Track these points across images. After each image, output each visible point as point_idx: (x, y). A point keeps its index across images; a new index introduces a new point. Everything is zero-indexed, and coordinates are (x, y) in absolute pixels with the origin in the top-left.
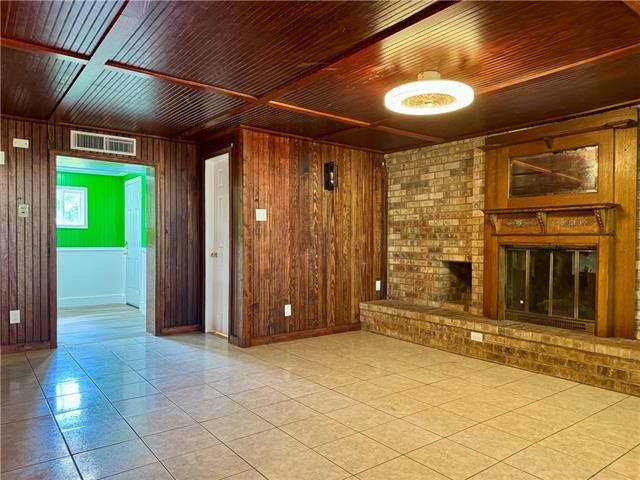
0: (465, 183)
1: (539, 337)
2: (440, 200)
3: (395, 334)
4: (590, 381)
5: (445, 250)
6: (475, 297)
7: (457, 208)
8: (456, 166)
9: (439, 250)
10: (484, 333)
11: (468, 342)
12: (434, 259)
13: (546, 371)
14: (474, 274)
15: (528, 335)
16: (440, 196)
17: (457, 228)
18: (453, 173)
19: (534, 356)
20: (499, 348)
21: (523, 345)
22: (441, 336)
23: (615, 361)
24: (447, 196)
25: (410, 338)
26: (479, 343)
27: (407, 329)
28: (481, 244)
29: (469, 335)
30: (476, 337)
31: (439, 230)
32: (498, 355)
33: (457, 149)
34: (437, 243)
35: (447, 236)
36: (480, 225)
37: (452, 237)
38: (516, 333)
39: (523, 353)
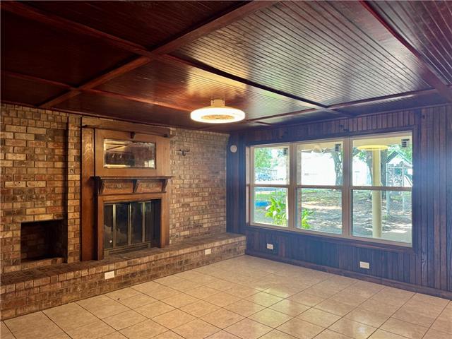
0: (53, 150)
1: (152, 258)
2: (21, 162)
5: (28, 211)
6: (71, 248)
7: (44, 171)
8: (42, 131)
9: (20, 212)
10: (115, 270)
11: (102, 282)
12: (13, 222)
13: (156, 277)
15: (146, 259)
16: (22, 157)
19: (149, 271)
20: (126, 276)
21: (142, 267)
26: (112, 279)
28: (77, 202)
29: (103, 276)
30: (109, 275)
31: (21, 191)
32: (124, 282)
34: (17, 205)
35: (31, 198)
36: (76, 187)
37: (37, 198)
38: (139, 261)
39: (142, 272)
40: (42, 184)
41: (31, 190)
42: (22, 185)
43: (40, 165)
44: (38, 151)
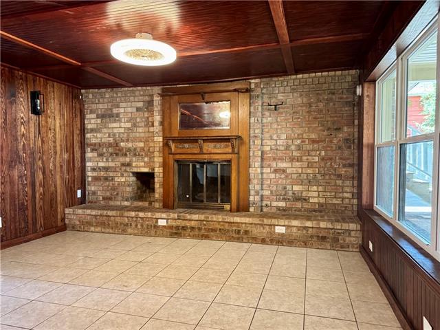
0: (148, 118)
1: (202, 217)
2: (129, 129)
3: (99, 229)
4: (231, 239)
5: (134, 164)
6: (157, 196)
7: (142, 135)
8: (140, 104)
9: (129, 165)
10: (167, 219)
11: (156, 227)
12: (126, 171)
13: (206, 237)
14: (156, 180)
15: (195, 217)
16: (129, 125)
17: (142, 149)
18: (138, 109)
19: (200, 229)
20: (177, 228)
21: (193, 223)
22: (136, 226)
23: (244, 225)
24: (135, 125)
25: (111, 231)
26: (164, 227)
27: (109, 224)
28: (161, 160)
29: (157, 222)
30: (162, 223)
31: (129, 150)
32: (176, 232)
33: (142, 93)
34: (127, 160)
35: (135, 155)
36: (160, 147)
37: (139, 155)
38: (188, 217)
39: (193, 228)
40: (142, 145)
41: (135, 149)
42: (130, 145)
43: (140, 130)
44: (138, 120)
